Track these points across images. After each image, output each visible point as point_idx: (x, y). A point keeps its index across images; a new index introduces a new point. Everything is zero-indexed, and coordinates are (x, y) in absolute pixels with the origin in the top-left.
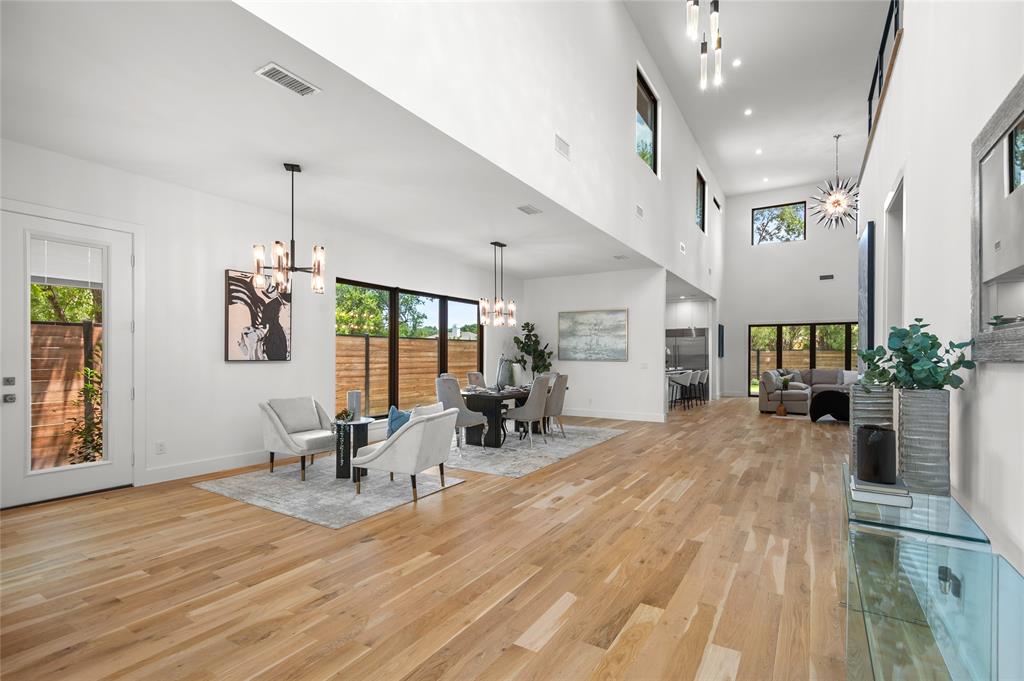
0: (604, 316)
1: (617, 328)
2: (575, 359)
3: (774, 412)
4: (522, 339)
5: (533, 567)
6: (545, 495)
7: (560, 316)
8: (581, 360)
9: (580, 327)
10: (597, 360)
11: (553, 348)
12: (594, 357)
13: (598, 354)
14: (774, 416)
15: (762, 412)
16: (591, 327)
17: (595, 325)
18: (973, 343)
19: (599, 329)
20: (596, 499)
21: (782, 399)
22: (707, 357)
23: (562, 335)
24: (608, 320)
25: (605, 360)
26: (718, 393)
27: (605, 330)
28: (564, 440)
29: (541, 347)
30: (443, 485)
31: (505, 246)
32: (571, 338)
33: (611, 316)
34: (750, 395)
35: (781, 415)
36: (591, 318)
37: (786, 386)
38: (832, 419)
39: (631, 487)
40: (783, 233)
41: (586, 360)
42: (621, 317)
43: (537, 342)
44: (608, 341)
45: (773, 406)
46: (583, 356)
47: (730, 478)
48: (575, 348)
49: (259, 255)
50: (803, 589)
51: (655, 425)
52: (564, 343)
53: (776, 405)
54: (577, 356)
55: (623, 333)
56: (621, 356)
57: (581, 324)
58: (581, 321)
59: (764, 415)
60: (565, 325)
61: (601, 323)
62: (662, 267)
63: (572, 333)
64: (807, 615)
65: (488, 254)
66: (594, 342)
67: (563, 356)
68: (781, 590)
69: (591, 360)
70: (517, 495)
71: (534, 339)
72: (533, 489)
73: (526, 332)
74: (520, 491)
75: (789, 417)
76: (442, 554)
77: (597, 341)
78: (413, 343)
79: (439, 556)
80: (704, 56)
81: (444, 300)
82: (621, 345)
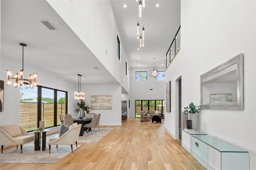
0: (105, 97)
1: (109, 100)
2: (96, 109)
3: (144, 121)
4: (80, 103)
5: (121, 160)
6: (108, 145)
7: (91, 97)
8: (98, 109)
9: (98, 100)
10: (103, 109)
11: (89, 106)
12: (102, 108)
13: (103, 108)
14: (144, 122)
15: (141, 121)
16: (101, 100)
17: (103, 100)
18: (201, 106)
19: (103, 101)
20: (122, 144)
21: (145, 118)
22: (127, 108)
23: (92, 102)
24: (106, 98)
25: (106, 109)
26: (129, 117)
27: (105, 101)
28: (100, 132)
29: (85, 106)
30: (77, 147)
31: (81, 76)
32: (95, 103)
33: (107, 97)
34: (136, 118)
35: (145, 122)
36: (101, 97)
37: (146, 115)
38: (156, 122)
39: (127, 140)
40: (140, 78)
41: (100, 109)
42: (110, 98)
43: (84, 104)
44: (106, 104)
45: (143, 120)
46: (99, 108)
47: (146, 136)
48: (97, 106)
49: (9, 73)
50: (171, 153)
51: (119, 126)
52: (93, 105)
53: (144, 120)
54: (97, 108)
55: (110, 102)
56: (110, 108)
57: (98, 99)
58: (98, 98)
59: (142, 122)
60: (93, 99)
61: (104, 99)
62: (121, 85)
63: (95, 102)
64: (175, 156)
65: (76, 78)
66: (102, 104)
67: (93, 108)
68: (169, 154)
69: (101, 109)
70: (101, 146)
71: (83, 103)
72: (104, 145)
73: (81, 101)
74: (101, 145)
75: (147, 122)
76: (96, 162)
77: (103, 104)
78: (34, 104)
79: (95, 163)
80: (141, 40)
81: (56, 91)
82: (110, 105)
